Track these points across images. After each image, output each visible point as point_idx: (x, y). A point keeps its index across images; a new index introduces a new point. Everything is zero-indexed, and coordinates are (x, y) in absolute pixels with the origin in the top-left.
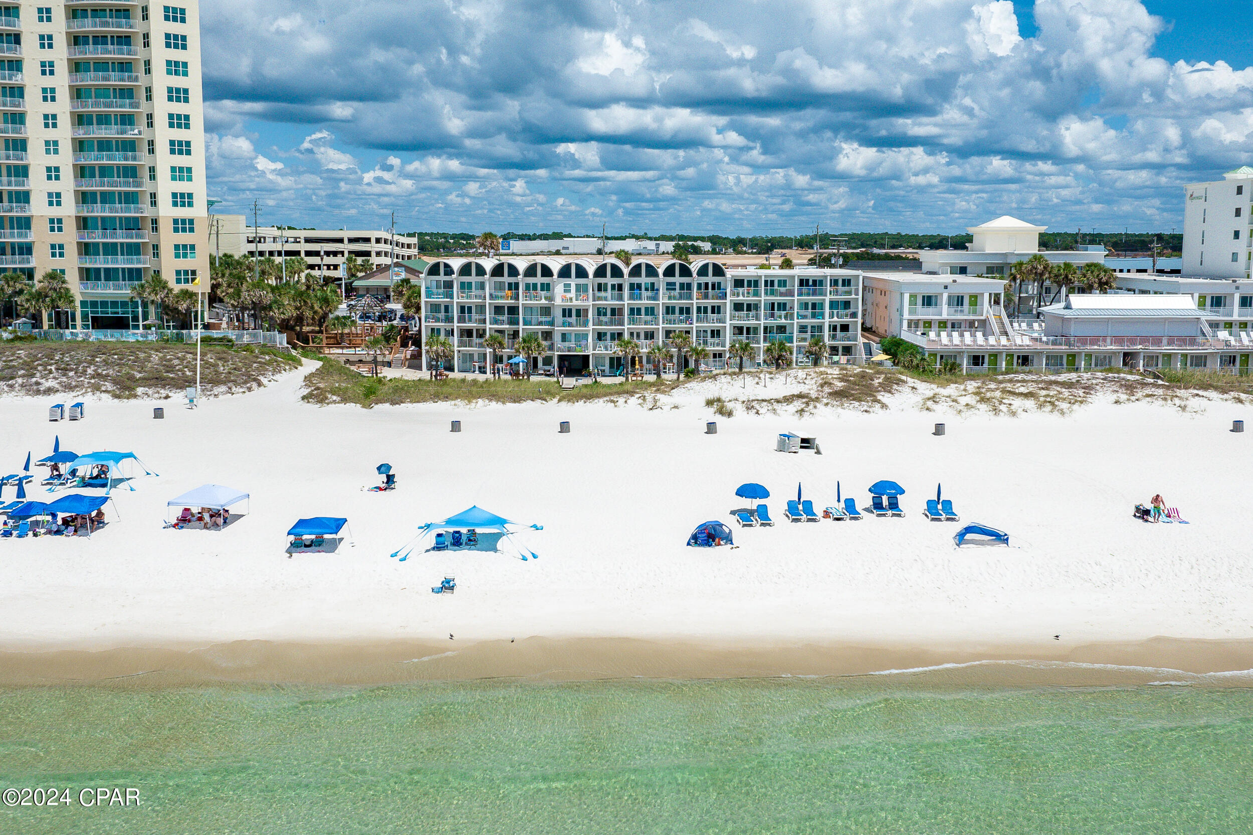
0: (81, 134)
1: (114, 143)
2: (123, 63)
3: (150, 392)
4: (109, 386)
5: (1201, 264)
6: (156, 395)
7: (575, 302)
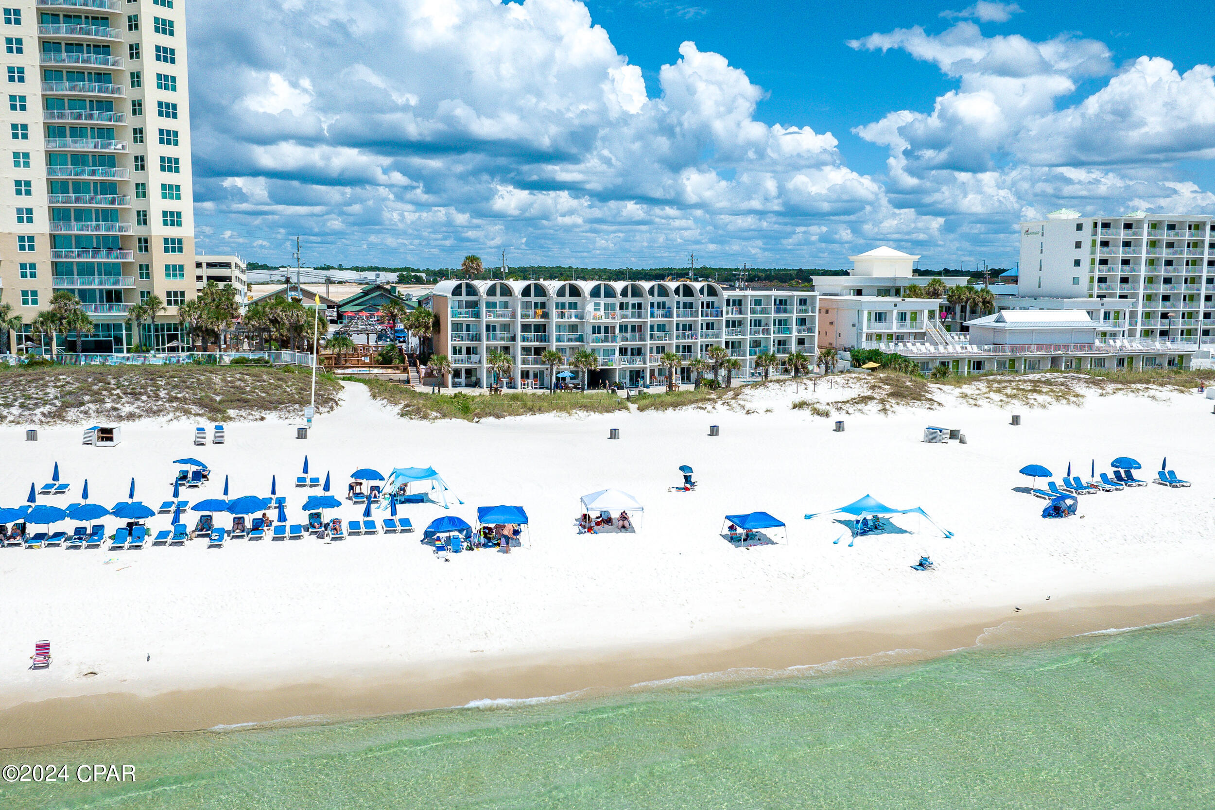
0: (55, 146)
1: (90, 157)
2: (101, 74)
3: (243, 413)
4: (195, 409)
5: (1039, 287)
6: (251, 417)
7: (605, 320)
